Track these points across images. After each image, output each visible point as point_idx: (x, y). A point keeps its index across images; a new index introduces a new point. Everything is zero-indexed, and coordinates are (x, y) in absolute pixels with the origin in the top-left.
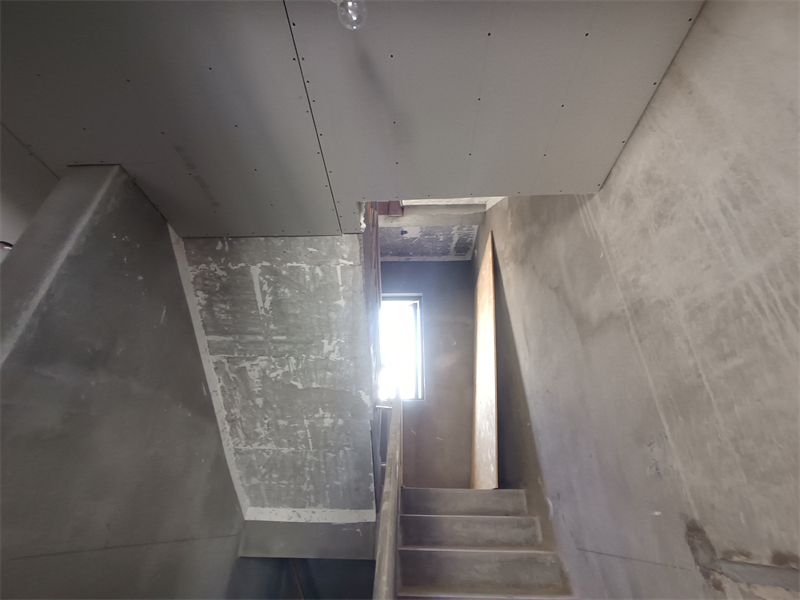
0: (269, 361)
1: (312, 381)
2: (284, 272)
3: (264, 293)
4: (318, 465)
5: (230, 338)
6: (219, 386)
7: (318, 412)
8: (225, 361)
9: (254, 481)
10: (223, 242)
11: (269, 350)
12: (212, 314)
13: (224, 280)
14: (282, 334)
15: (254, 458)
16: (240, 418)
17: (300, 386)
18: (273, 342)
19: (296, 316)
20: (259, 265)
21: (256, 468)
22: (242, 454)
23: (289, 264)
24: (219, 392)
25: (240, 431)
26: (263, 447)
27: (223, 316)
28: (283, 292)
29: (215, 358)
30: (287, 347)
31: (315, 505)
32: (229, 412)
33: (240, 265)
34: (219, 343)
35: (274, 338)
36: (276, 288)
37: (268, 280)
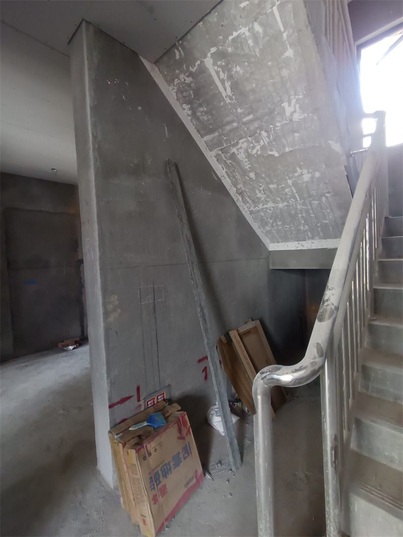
0: (248, 141)
1: (284, 147)
2: (230, 50)
3: (223, 82)
4: (307, 211)
5: (216, 134)
6: (224, 172)
7: (296, 171)
8: (220, 152)
9: (268, 228)
10: (178, 49)
11: (245, 132)
12: (198, 119)
13: (193, 85)
14: (249, 114)
15: (262, 214)
16: (245, 190)
17: (276, 154)
18: (244, 124)
20: (209, 55)
21: (266, 220)
22: (255, 213)
23: (231, 38)
24: (226, 176)
25: (247, 199)
26: (265, 206)
27: (205, 118)
28: (237, 72)
29: (214, 153)
30: (256, 125)
31: (313, 238)
32: (237, 188)
33: (197, 64)
34: (212, 140)
35: (245, 120)
36: (230, 70)
37: (220, 66)
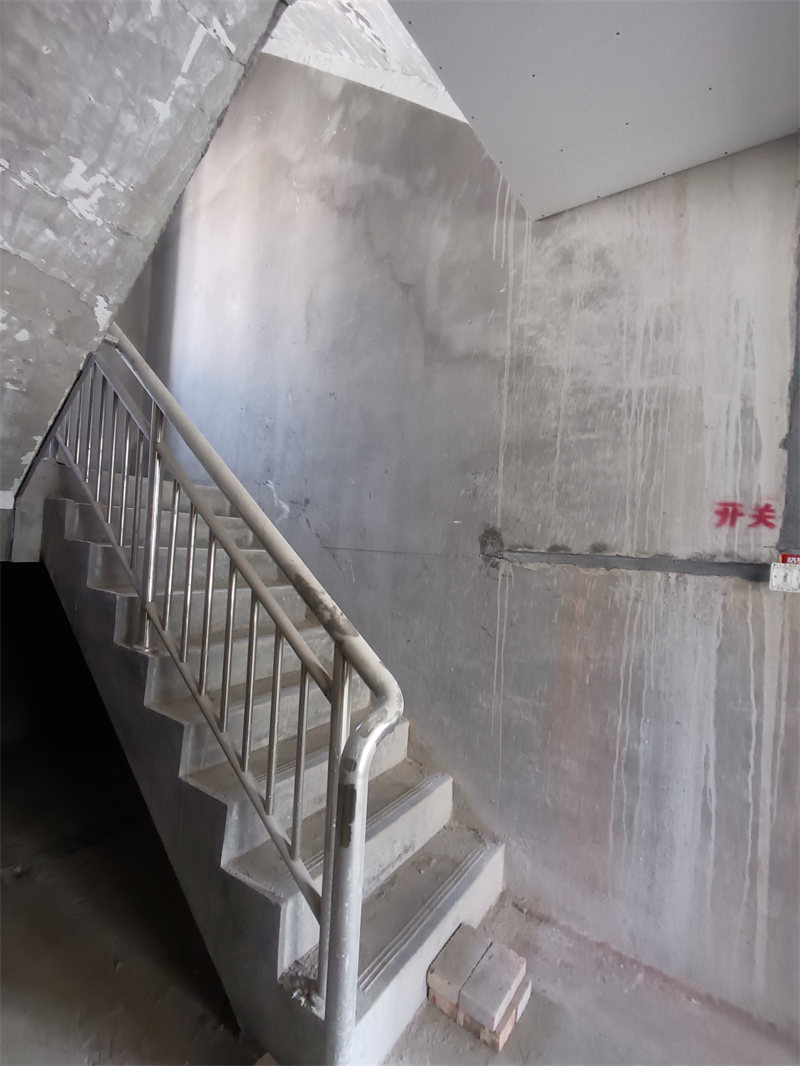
19: (32, 55)
